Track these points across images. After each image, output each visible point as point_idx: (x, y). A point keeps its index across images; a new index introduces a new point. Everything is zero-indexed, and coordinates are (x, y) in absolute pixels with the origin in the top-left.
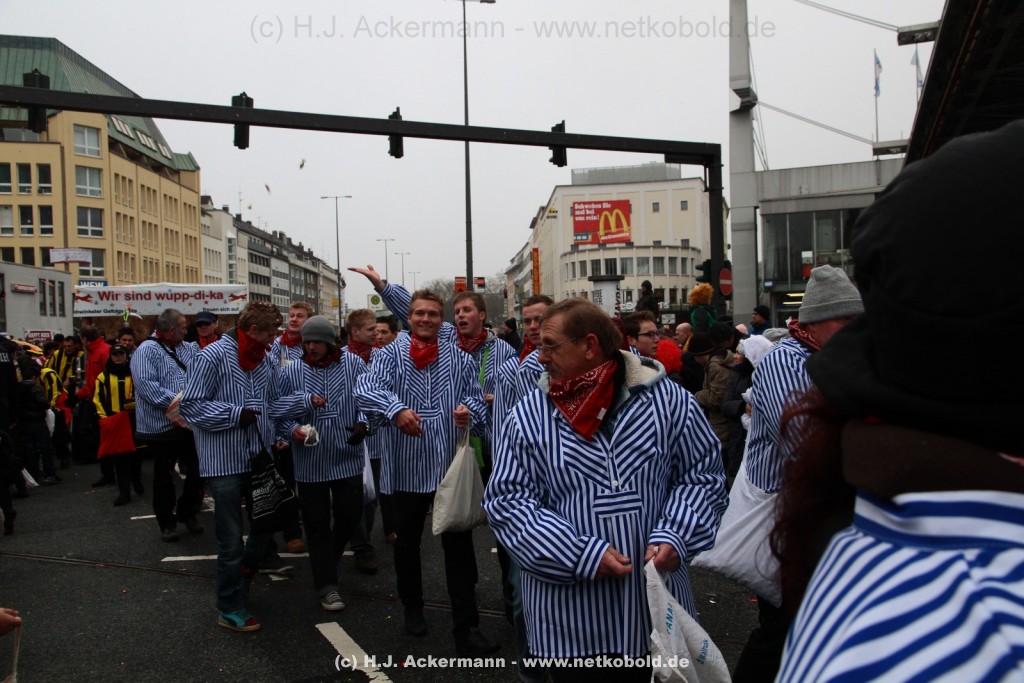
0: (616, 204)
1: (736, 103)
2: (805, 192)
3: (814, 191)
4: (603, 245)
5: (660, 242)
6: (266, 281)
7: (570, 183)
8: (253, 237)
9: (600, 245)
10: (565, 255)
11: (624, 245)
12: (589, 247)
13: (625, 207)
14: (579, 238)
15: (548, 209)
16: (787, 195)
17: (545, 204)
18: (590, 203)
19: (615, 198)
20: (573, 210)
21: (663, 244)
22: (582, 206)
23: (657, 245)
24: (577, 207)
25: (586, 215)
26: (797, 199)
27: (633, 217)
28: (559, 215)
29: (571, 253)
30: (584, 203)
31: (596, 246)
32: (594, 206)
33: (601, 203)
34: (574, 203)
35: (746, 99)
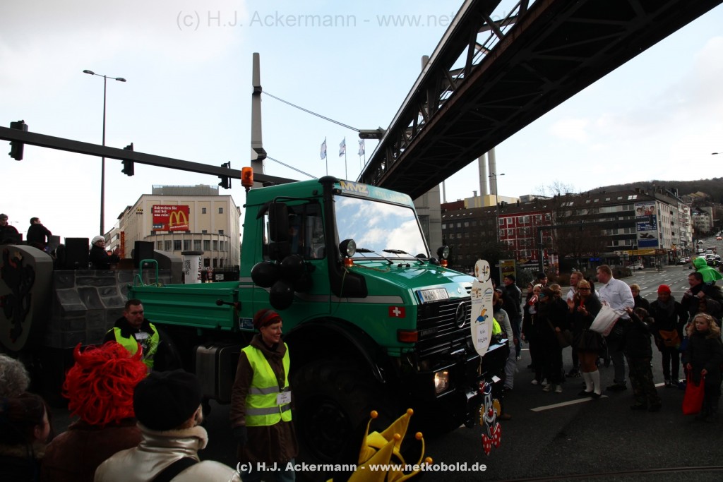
0: (180, 208)
1: (256, 156)
4: (171, 232)
5: (206, 231)
7: (151, 193)
9: (169, 232)
10: (148, 236)
11: (184, 232)
12: (162, 232)
13: (185, 209)
14: (156, 227)
15: (135, 208)
17: (132, 204)
18: (163, 206)
19: (180, 204)
20: (153, 210)
21: (208, 232)
22: (159, 208)
23: (205, 232)
24: (155, 208)
25: (161, 213)
27: (190, 215)
28: (144, 212)
29: (151, 236)
30: (161, 206)
31: (167, 232)
32: (166, 208)
33: (171, 206)
34: (154, 206)
35: (261, 155)
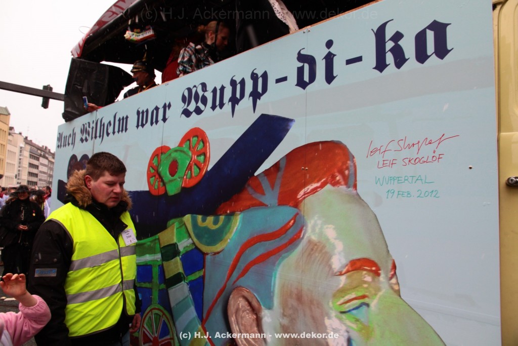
6: (37, 167)
8: (32, 147)
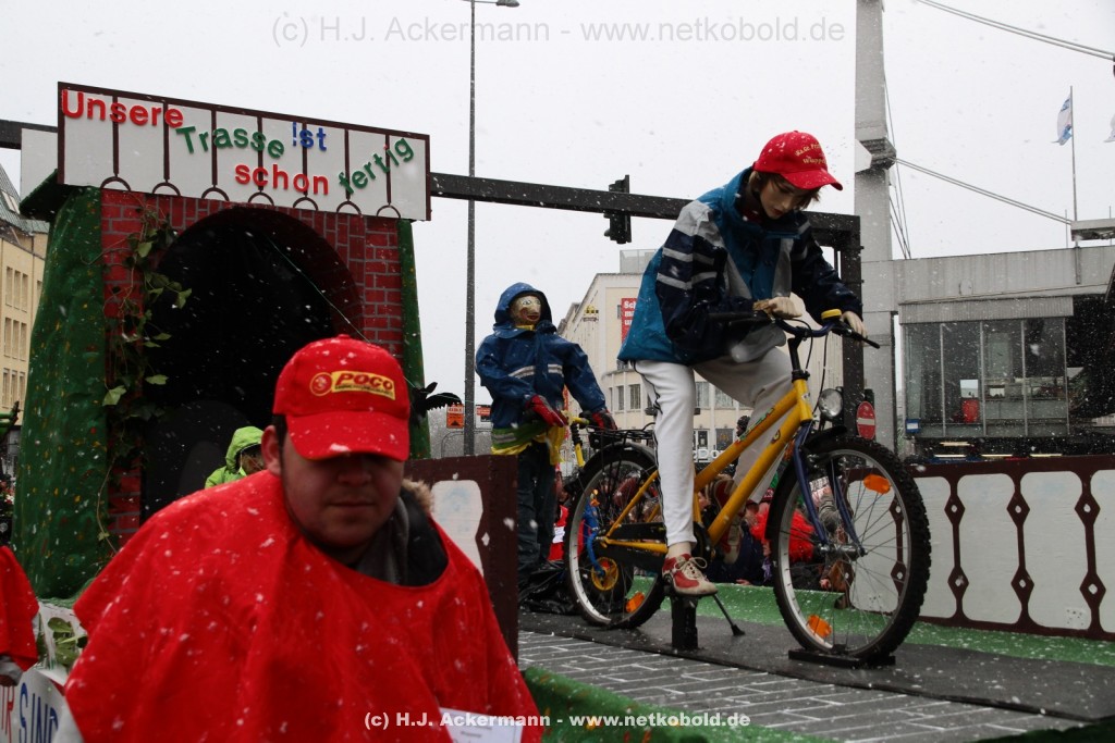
1: (866, 160)
2: (966, 293)
3: (980, 291)
7: (618, 271)
10: (610, 375)
15: (585, 308)
16: (940, 296)
17: (580, 301)
20: (621, 308)
24: (627, 305)
26: (954, 301)
28: (601, 316)
29: (615, 373)
34: (624, 300)
35: (878, 156)
